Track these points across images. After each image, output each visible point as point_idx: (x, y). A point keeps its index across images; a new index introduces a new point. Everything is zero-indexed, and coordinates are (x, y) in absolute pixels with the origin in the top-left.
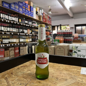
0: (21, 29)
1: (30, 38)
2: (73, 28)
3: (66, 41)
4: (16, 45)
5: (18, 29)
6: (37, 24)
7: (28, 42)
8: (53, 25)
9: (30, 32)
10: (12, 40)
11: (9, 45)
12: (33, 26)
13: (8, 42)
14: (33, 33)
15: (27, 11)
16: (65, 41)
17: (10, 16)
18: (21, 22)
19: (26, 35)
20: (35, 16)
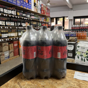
0: (19, 23)
2: (72, 20)
4: (15, 39)
5: (16, 23)
8: (51, 17)
9: (28, 25)
11: (8, 40)
12: (31, 18)
13: (7, 37)
14: (31, 26)
15: (24, 3)
19: (24, 28)
20: (34, 8)
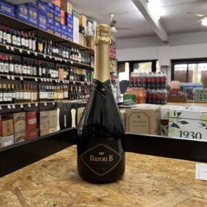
0: (42, 68)
1: (64, 90)
2: (166, 67)
3: (152, 99)
4: (30, 106)
5: (35, 68)
6: (82, 56)
7: (60, 99)
8: (119, 60)
9: (65, 74)
10: (21, 93)
11: (14, 107)
12: (72, 60)
13: (10, 100)
14: (72, 78)
15: (57, 24)
16: (150, 99)
17: (17, 36)
18: (43, 52)
19: (54, 81)
20: (78, 38)
